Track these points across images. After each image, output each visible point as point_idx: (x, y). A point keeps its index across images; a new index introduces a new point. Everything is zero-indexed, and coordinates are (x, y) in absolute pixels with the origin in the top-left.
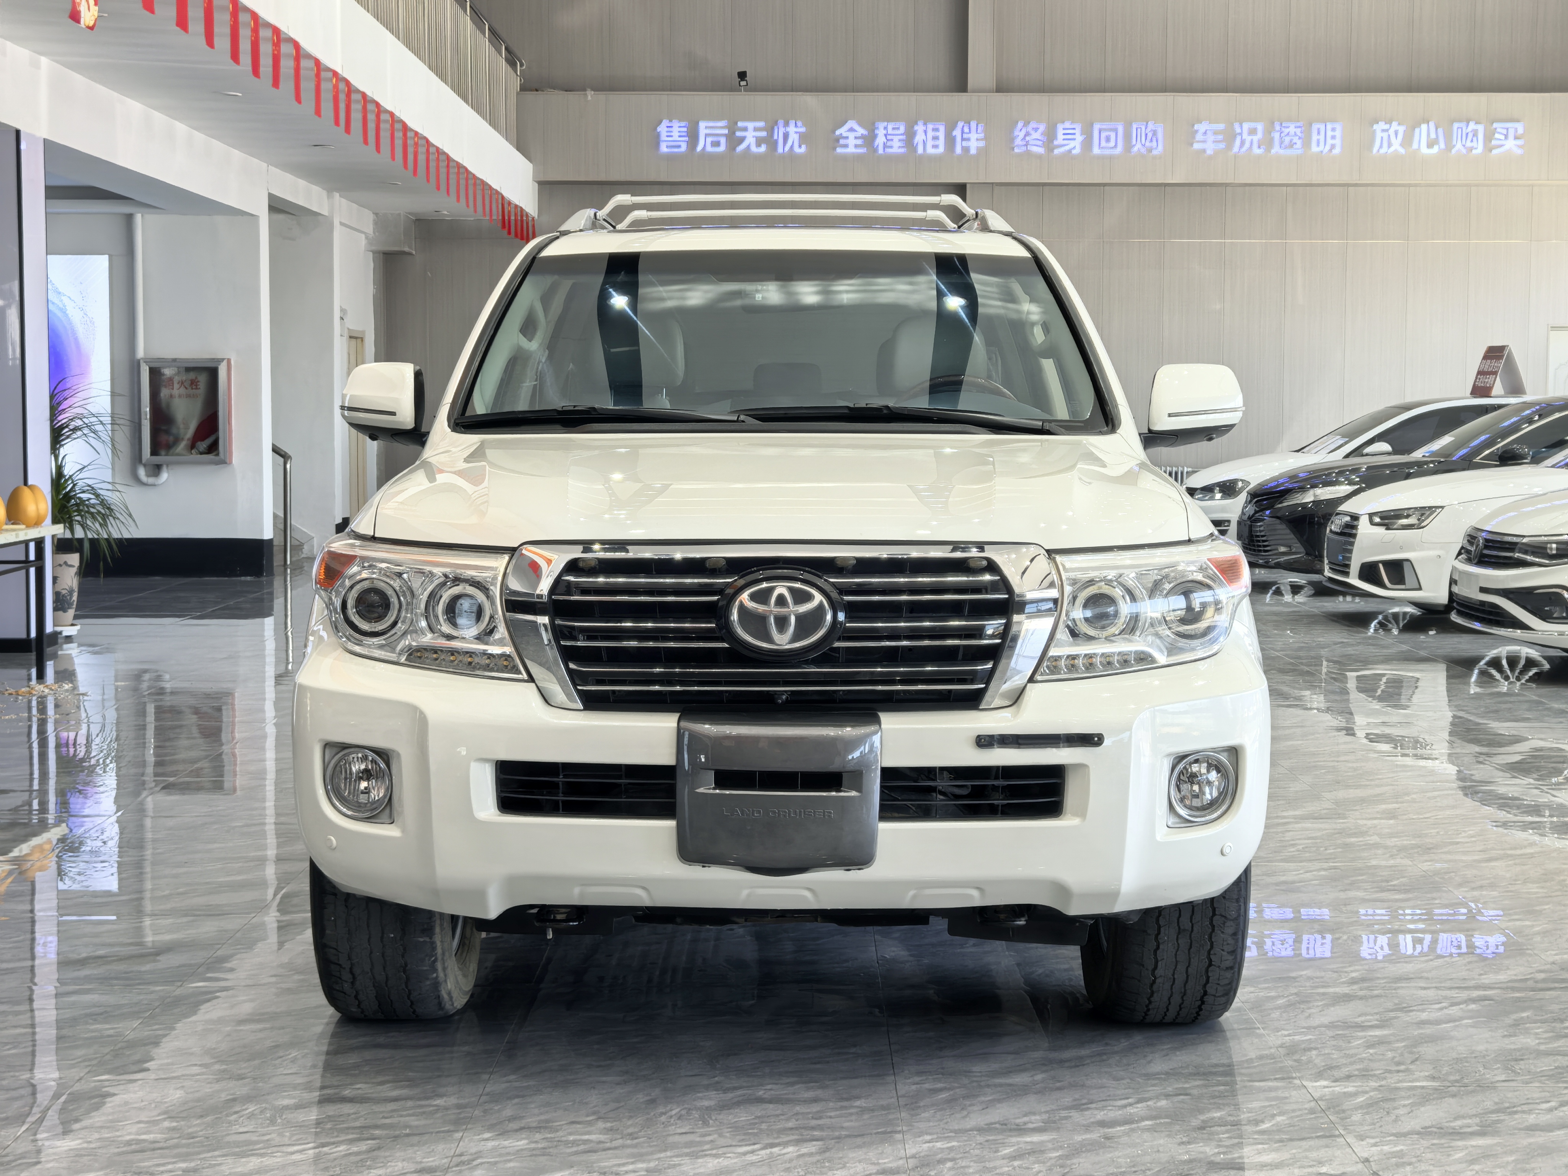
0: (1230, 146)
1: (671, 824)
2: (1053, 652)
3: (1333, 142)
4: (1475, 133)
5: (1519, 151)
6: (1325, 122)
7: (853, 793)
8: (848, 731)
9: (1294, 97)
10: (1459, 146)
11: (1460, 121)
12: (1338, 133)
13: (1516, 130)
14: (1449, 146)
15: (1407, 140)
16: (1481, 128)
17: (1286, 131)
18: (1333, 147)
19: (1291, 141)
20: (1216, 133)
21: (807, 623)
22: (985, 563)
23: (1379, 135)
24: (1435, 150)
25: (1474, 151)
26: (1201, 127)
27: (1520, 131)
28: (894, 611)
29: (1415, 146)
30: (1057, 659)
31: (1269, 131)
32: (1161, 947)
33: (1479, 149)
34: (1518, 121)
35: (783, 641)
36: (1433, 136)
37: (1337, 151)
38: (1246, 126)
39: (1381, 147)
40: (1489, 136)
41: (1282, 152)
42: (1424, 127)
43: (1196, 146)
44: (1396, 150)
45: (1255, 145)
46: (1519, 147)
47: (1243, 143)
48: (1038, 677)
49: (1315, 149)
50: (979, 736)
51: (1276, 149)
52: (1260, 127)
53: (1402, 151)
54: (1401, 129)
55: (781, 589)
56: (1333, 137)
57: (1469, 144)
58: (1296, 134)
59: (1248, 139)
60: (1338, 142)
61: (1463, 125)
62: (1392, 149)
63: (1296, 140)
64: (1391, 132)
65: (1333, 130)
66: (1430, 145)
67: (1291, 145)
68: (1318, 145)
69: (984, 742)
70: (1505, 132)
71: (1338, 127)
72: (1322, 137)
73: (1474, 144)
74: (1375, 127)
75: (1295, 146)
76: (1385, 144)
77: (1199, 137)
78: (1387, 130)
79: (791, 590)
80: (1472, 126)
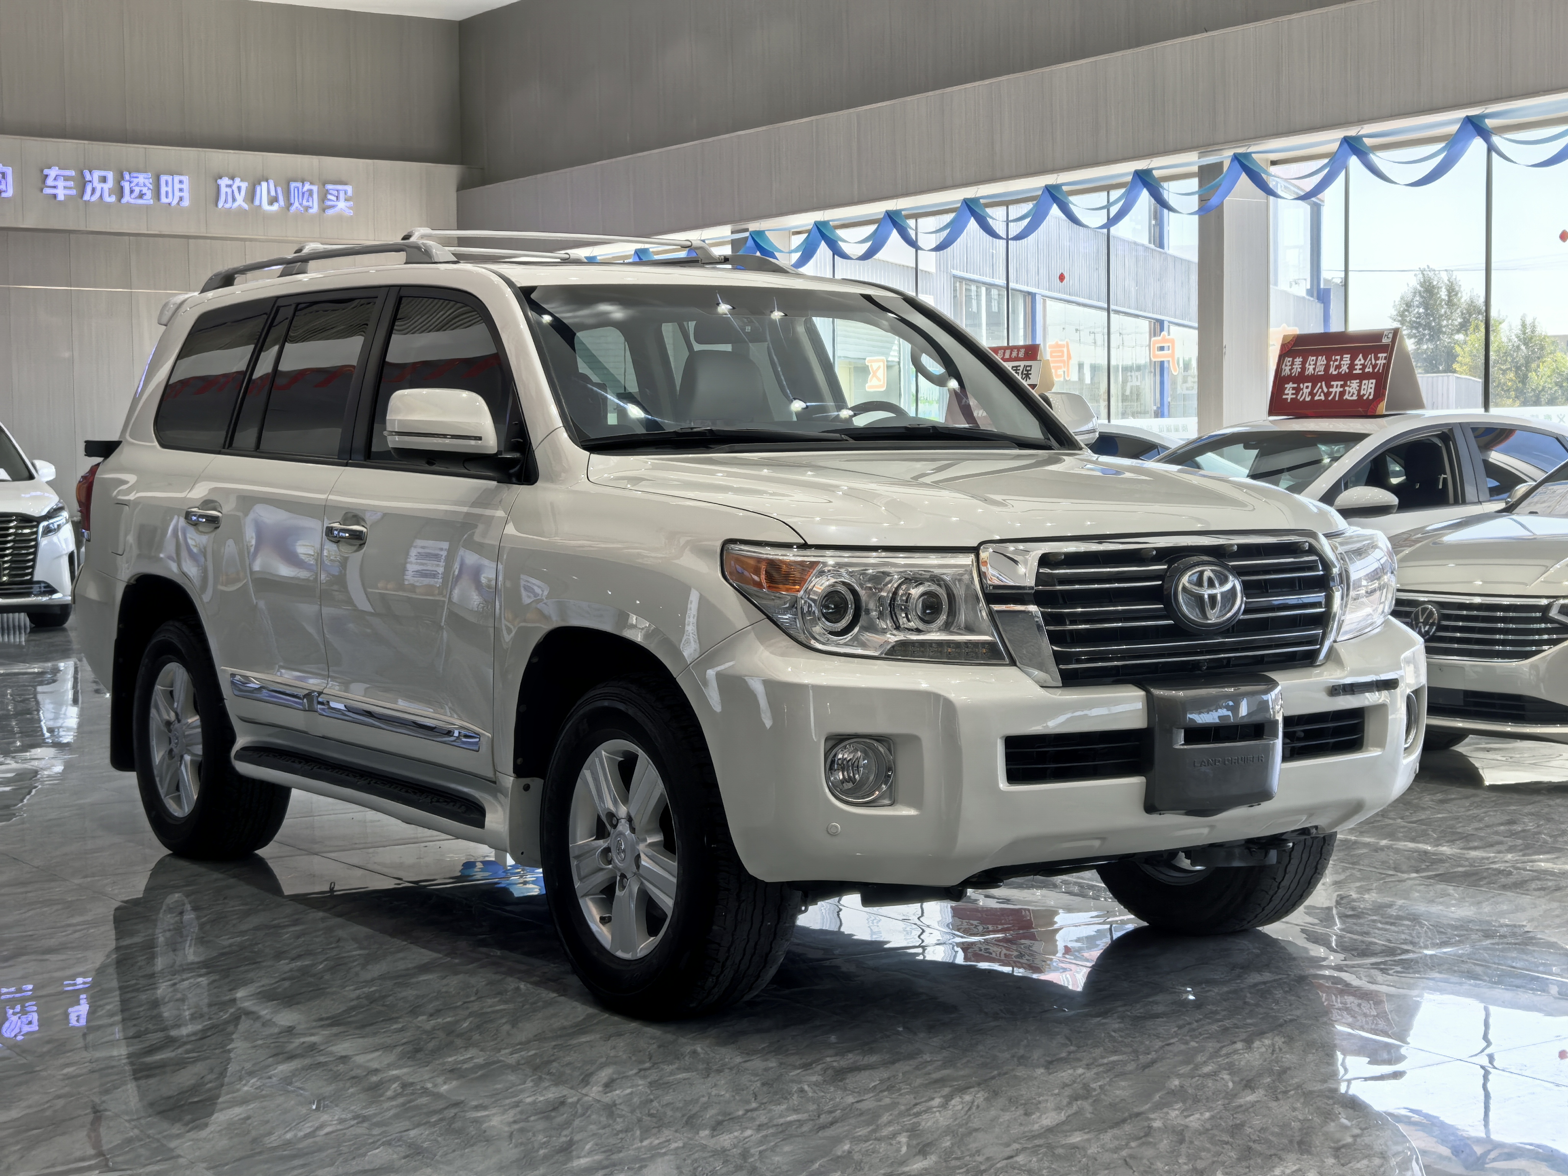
0: (82, 192)
3: (181, 194)
4: (311, 192)
5: (351, 212)
6: (172, 174)
7: (1268, 741)
9: (141, 147)
10: (296, 204)
11: (295, 181)
12: (185, 186)
13: (346, 193)
14: (289, 205)
15: (251, 196)
16: (315, 188)
17: (135, 181)
18: (181, 199)
19: (141, 191)
20: (66, 179)
23: (224, 190)
24: (275, 207)
25: (311, 211)
26: (53, 172)
27: (350, 193)
29: (257, 203)
31: (120, 177)
33: (315, 209)
34: (346, 184)
35: (1215, 616)
36: (273, 193)
37: (186, 203)
38: (97, 174)
39: (226, 201)
40: (323, 198)
41: (132, 201)
42: (264, 185)
43: (48, 191)
44: (240, 205)
45: (106, 194)
46: (350, 208)
47: (94, 191)
49: (164, 200)
51: (127, 198)
52: (110, 175)
53: (246, 206)
54: (244, 185)
56: (181, 190)
57: (305, 203)
58: (145, 185)
59: (99, 186)
60: (186, 194)
61: (299, 185)
62: (236, 205)
63: (145, 190)
64: (235, 188)
65: (181, 182)
66: (271, 203)
67: (141, 196)
68: (167, 197)
70: (336, 193)
71: (185, 179)
72: (170, 189)
73: (310, 204)
74: (220, 182)
75: (145, 197)
76: (230, 199)
77: (50, 182)
78: (230, 186)
80: (307, 186)
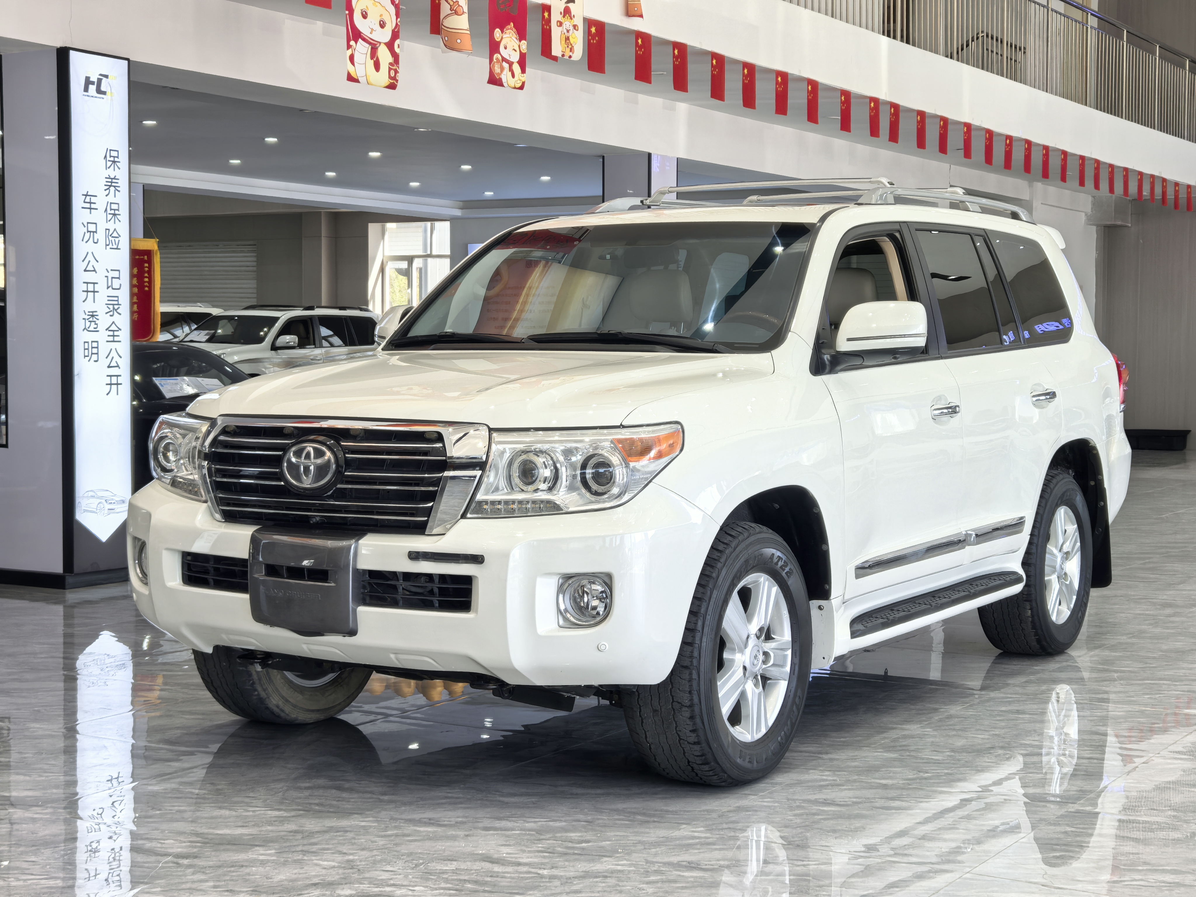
1: (246, 597)
2: (479, 497)
7: (333, 584)
8: (344, 543)
21: (322, 470)
22: (436, 435)
28: (380, 465)
30: (480, 503)
32: (644, 721)
35: (307, 483)
48: (469, 515)
50: (410, 552)
55: (310, 448)
69: (415, 556)
79: (314, 448)
